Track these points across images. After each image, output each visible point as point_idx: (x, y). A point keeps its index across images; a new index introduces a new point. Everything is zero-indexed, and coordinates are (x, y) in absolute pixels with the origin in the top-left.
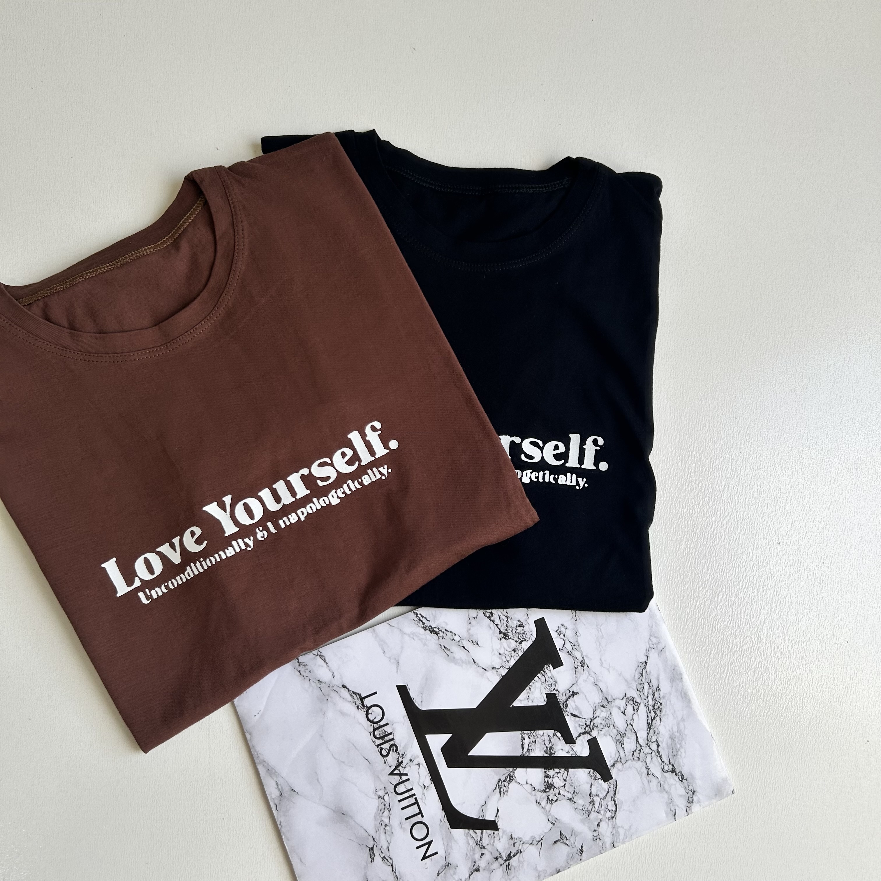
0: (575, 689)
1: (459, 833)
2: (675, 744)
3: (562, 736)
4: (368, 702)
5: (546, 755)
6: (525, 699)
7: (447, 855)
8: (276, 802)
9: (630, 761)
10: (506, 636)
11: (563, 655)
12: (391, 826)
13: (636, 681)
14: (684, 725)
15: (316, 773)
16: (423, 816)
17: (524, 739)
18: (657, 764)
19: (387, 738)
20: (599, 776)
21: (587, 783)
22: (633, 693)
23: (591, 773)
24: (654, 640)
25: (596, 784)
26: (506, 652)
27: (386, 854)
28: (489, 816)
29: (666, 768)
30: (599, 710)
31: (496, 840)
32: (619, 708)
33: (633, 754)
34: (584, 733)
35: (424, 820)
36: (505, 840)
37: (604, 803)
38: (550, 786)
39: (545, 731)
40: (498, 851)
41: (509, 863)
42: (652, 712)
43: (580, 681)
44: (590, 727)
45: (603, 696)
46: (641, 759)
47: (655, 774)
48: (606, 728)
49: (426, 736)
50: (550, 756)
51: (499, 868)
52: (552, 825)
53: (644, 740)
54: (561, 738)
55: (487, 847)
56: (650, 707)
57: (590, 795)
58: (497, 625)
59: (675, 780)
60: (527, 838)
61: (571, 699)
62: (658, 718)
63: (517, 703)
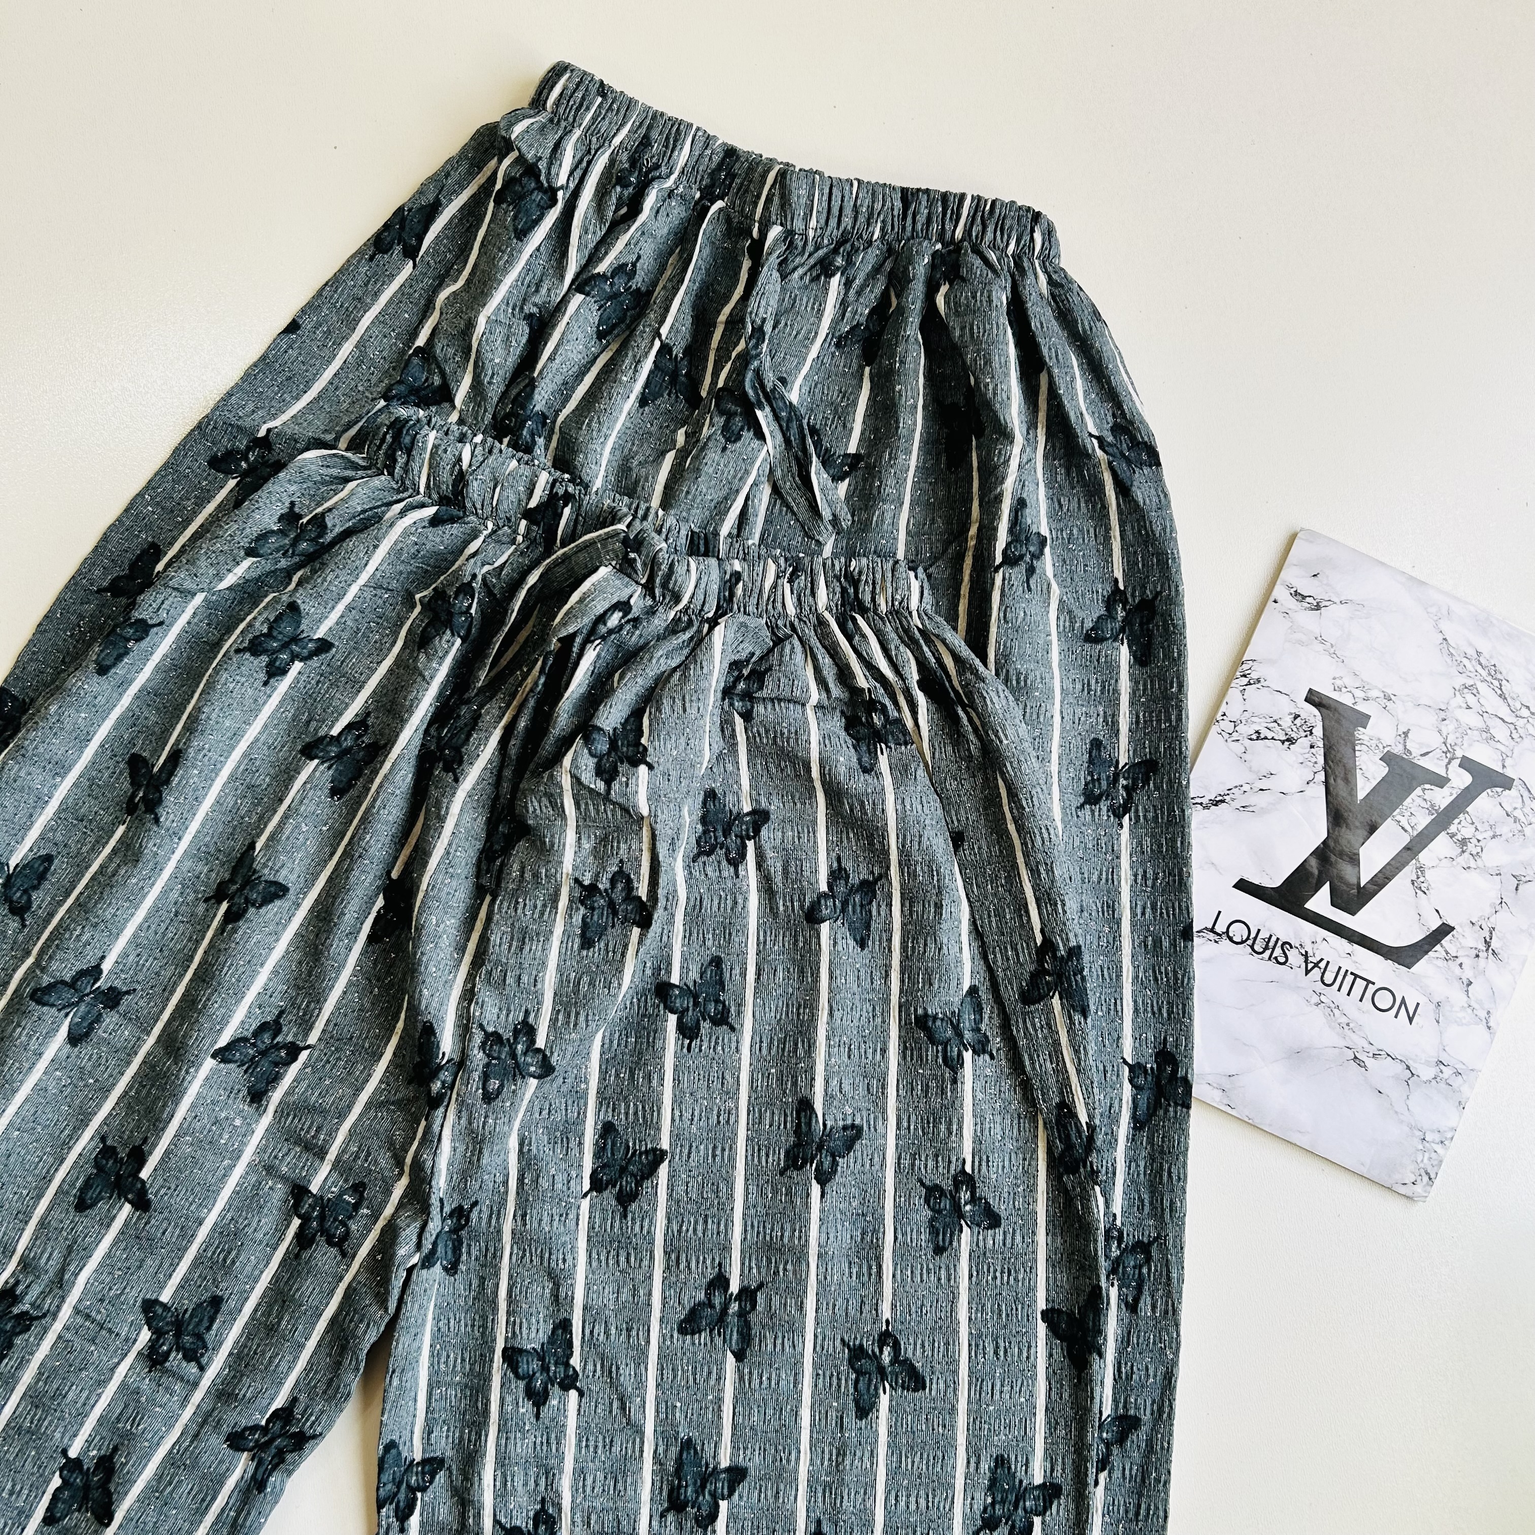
0: (1403, 729)
1: (1423, 965)
3: (1431, 785)
4: (1221, 928)
6: (1365, 783)
8: (1226, 1102)
10: (1291, 741)
11: (1362, 707)
13: (1452, 667)
15: (1237, 1039)
16: (1373, 983)
17: (1399, 822)
19: (1271, 944)
20: (1500, 790)
21: (1495, 806)
22: (1460, 681)
23: (1491, 794)
24: (1433, 610)
25: (1505, 800)
26: (1307, 756)
27: (1373, 1050)
28: (1435, 924)
30: (1443, 727)
31: (1461, 939)
32: (1460, 707)
33: (1512, 739)
34: (1449, 763)
36: (1468, 930)
37: (1527, 810)
38: (1464, 842)
39: (1413, 795)
41: (1492, 950)
42: (1493, 681)
43: (1401, 716)
44: (1449, 752)
45: (1435, 710)
46: (1524, 736)
48: (1466, 737)
49: (1307, 906)
50: (1438, 814)
56: (1487, 678)
57: (1508, 815)
58: (1273, 738)
60: (1488, 911)
61: (1408, 741)
62: (1504, 682)
63: (1361, 795)
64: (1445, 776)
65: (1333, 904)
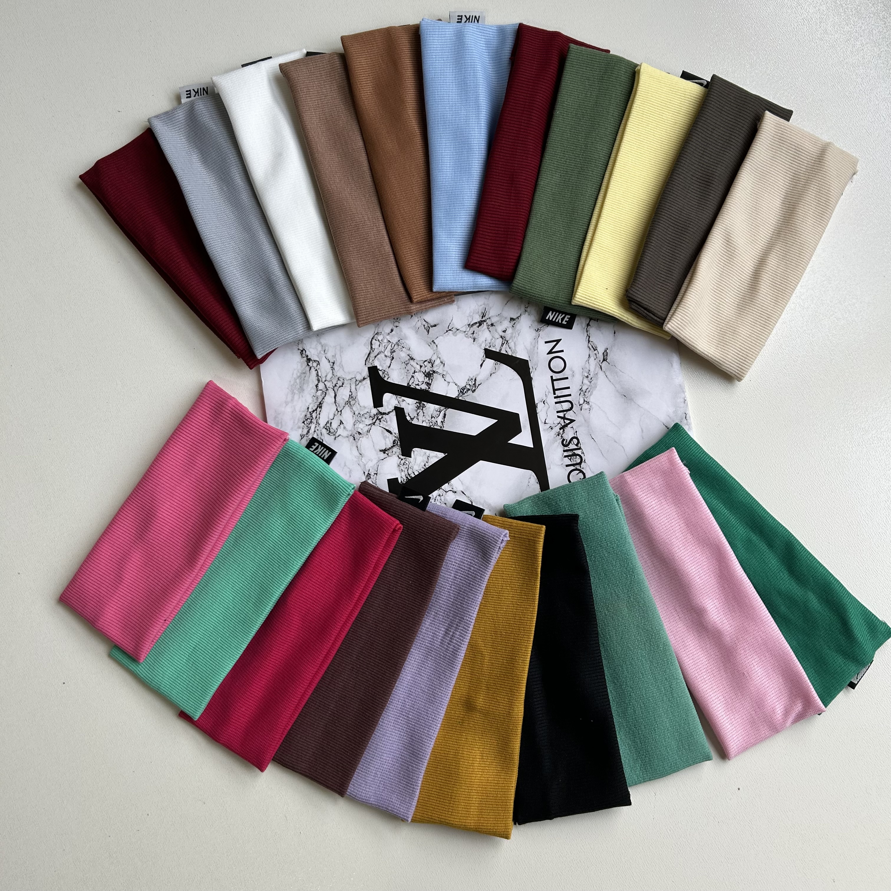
0: (382, 455)
1: (521, 355)
2: (300, 383)
5: (425, 403)
6: (432, 457)
7: (536, 339)
9: (347, 379)
12: (582, 375)
14: (287, 398)
16: (552, 377)
17: (442, 422)
18: (322, 370)
19: (570, 453)
20: (381, 373)
21: (393, 369)
23: (387, 377)
25: (385, 366)
27: (592, 353)
28: (490, 362)
30: (364, 431)
31: (489, 340)
32: (344, 428)
33: (343, 384)
34: (384, 414)
35: (552, 374)
36: (481, 339)
37: (382, 348)
38: (428, 375)
39: (420, 424)
40: (490, 331)
41: (482, 318)
42: (314, 417)
43: (375, 461)
44: (377, 418)
45: (357, 442)
46: (337, 378)
47: (327, 361)
48: (362, 413)
49: (533, 447)
50: (421, 401)
51: (492, 316)
52: (435, 341)
53: (329, 394)
54: (407, 415)
55: (498, 336)
56: (315, 422)
57: (393, 358)
59: (309, 352)
60: (460, 335)
61: (388, 447)
62: (310, 410)
63: (441, 455)
64: (394, 411)
65: (520, 431)
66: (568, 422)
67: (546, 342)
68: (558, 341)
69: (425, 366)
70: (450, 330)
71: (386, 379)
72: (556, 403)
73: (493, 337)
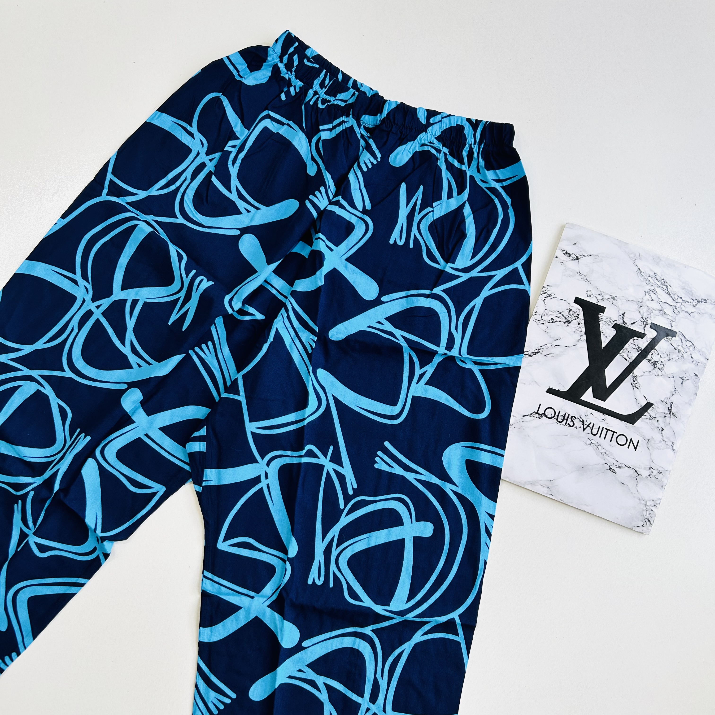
0: (621, 312)
1: (639, 423)
2: (688, 290)
3: (637, 337)
4: (541, 411)
8: (550, 493)
10: (569, 322)
11: (601, 304)
13: (643, 281)
14: (682, 278)
15: (553, 463)
16: (616, 433)
17: (623, 356)
18: (689, 306)
19: (566, 418)
20: (670, 337)
22: (647, 288)
23: (666, 340)
24: (632, 256)
26: (576, 328)
27: (618, 464)
28: (644, 403)
29: (694, 304)
31: (657, 409)
32: (649, 300)
33: (675, 313)
34: (645, 326)
35: (618, 434)
36: (660, 404)
37: (684, 346)
38: (655, 363)
39: (629, 343)
41: (672, 413)
42: (664, 287)
44: (645, 321)
45: (637, 302)
46: (680, 312)
47: (693, 311)
48: (652, 314)
49: (581, 398)
50: (642, 351)
54: (638, 338)
55: (656, 416)
56: (660, 286)
57: (675, 349)
58: (560, 321)
59: (703, 305)
60: (669, 395)
61: (624, 318)
62: (669, 287)
63: (604, 345)
64: (644, 333)
65: (594, 397)
66: (585, 428)
67: (638, 441)
68: (635, 449)
69: (661, 365)
70: (675, 390)
71: (665, 338)
72: (600, 426)
73: (658, 413)
